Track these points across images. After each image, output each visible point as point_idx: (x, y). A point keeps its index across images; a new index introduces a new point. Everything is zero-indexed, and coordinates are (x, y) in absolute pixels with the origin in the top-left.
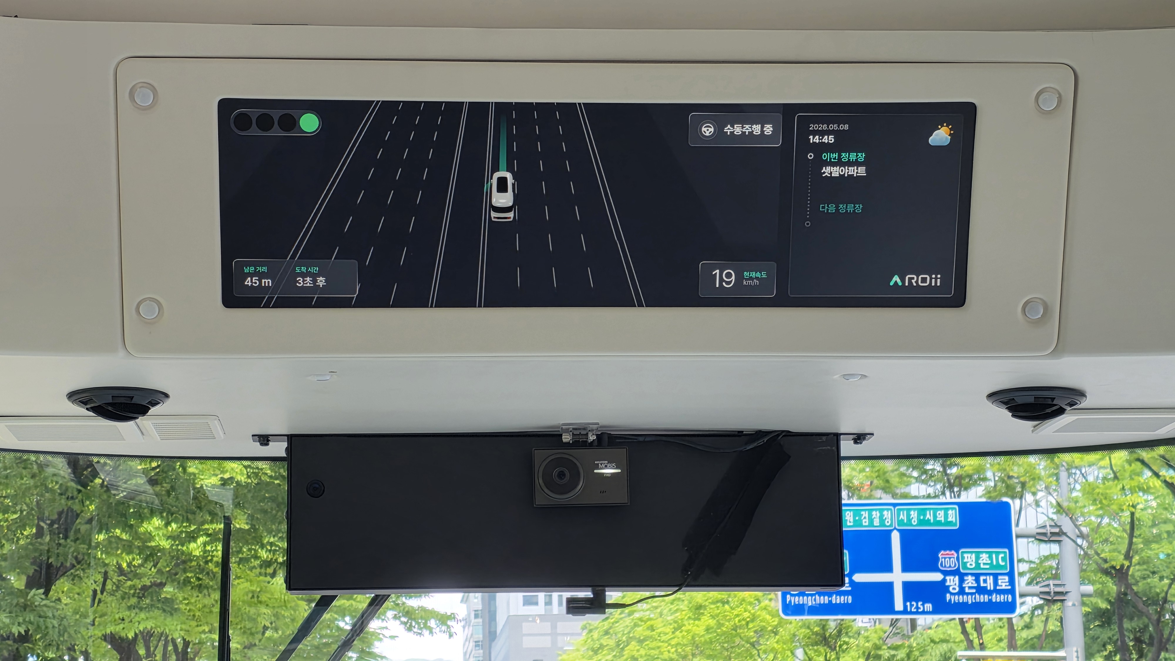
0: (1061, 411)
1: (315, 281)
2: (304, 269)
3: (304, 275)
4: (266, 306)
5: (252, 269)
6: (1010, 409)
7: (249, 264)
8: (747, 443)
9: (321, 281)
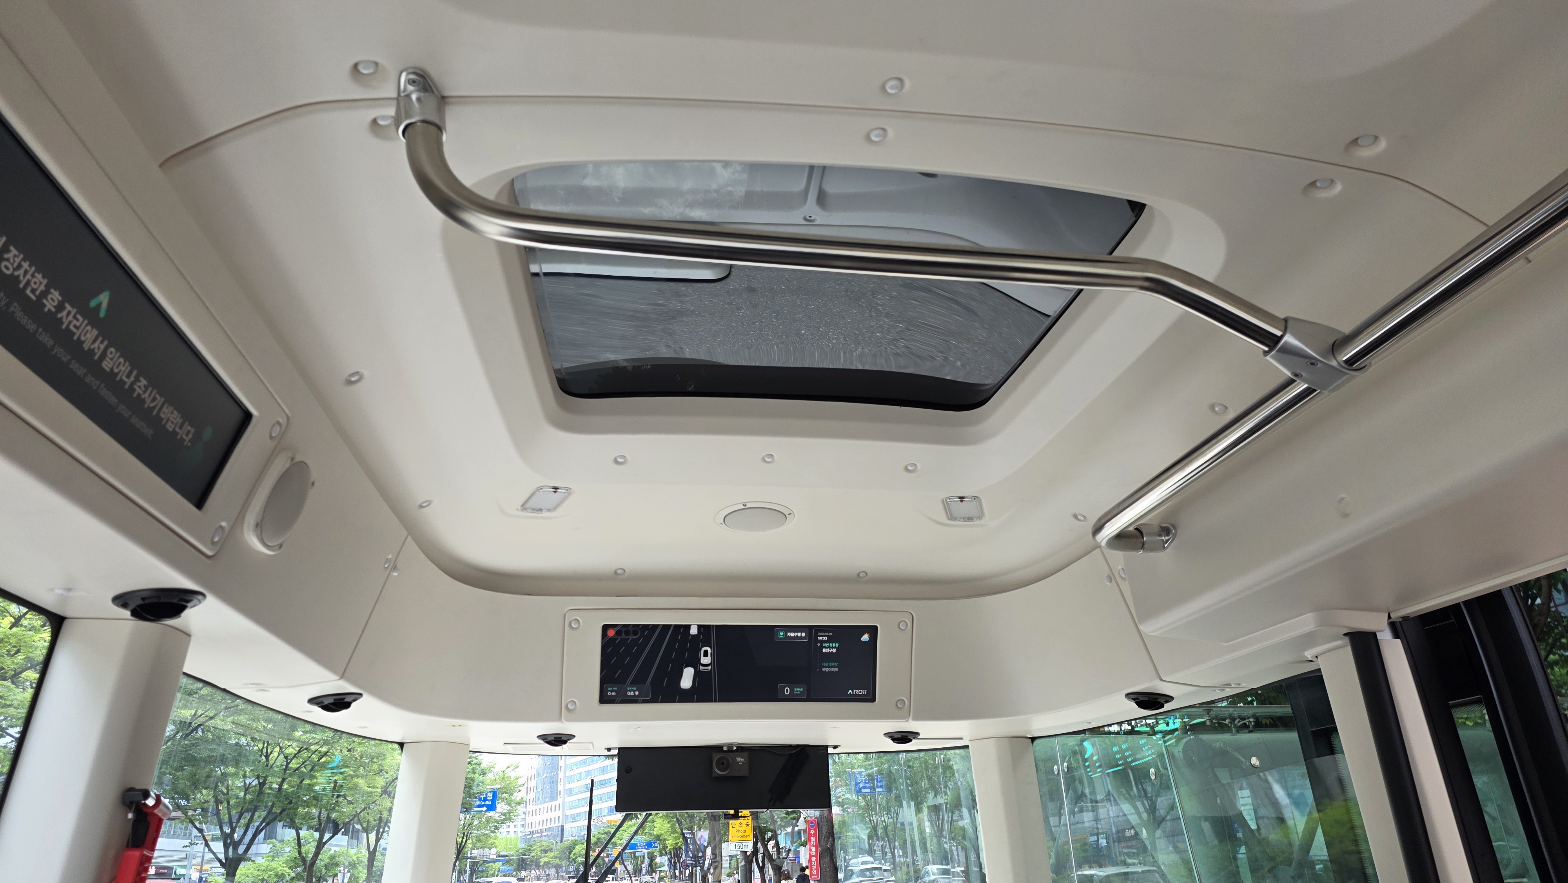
0: (911, 741)
1: (634, 693)
2: (631, 688)
3: (630, 691)
4: (617, 703)
5: (611, 689)
6: (892, 739)
7: (610, 687)
8: (793, 750)
9: (637, 693)
